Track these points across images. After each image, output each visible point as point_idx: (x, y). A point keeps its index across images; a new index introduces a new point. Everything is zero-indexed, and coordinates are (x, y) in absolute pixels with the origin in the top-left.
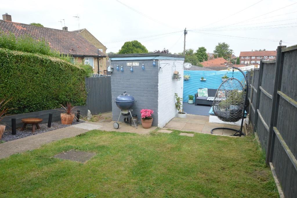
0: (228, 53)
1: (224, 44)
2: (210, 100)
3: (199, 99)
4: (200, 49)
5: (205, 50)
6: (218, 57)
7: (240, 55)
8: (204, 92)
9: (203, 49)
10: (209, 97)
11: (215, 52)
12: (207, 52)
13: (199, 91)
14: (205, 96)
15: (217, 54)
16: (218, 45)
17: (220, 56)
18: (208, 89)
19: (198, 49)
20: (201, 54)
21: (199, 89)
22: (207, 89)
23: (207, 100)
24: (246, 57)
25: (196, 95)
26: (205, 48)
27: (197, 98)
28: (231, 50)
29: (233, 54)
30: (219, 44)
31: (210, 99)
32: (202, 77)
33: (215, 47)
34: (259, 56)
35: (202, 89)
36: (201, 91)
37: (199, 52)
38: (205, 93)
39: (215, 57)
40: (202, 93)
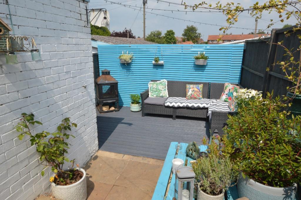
0: (196, 37)
1: (192, 26)
2: (171, 105)
3: (150, 104)
4: (168, 32)
5: (173, 33)
6: (187, 41)
7: (209, 38)
8: (160, 87)
9: (171, 33)
10: (171, 99)
11: (183, 35)
12: (175, 36)
13: (151, 85)
14: (162, 97)
15: (185, 37)
16: (186, 28)
17: (188, 40)
18: (168, 82)
19: (166, 32)
20: (170, 37)
21: (152, 81)
22: (165, 81)
23: (166, 104)
24: (214, 41)
25: (145, 95)
26: (174, 31)
27: (146, 101)
28: (200, 34)
29: (201, 38)
30: (188, 27)
31: (171, 103)
32: (156, 56)
33: (183, 30)
34: (227, 40)
35: (156, 81)
36: (155, 86)
37: (167, 35)
38: (161, 89)
39: (184, 41)
40: (157, 90)
